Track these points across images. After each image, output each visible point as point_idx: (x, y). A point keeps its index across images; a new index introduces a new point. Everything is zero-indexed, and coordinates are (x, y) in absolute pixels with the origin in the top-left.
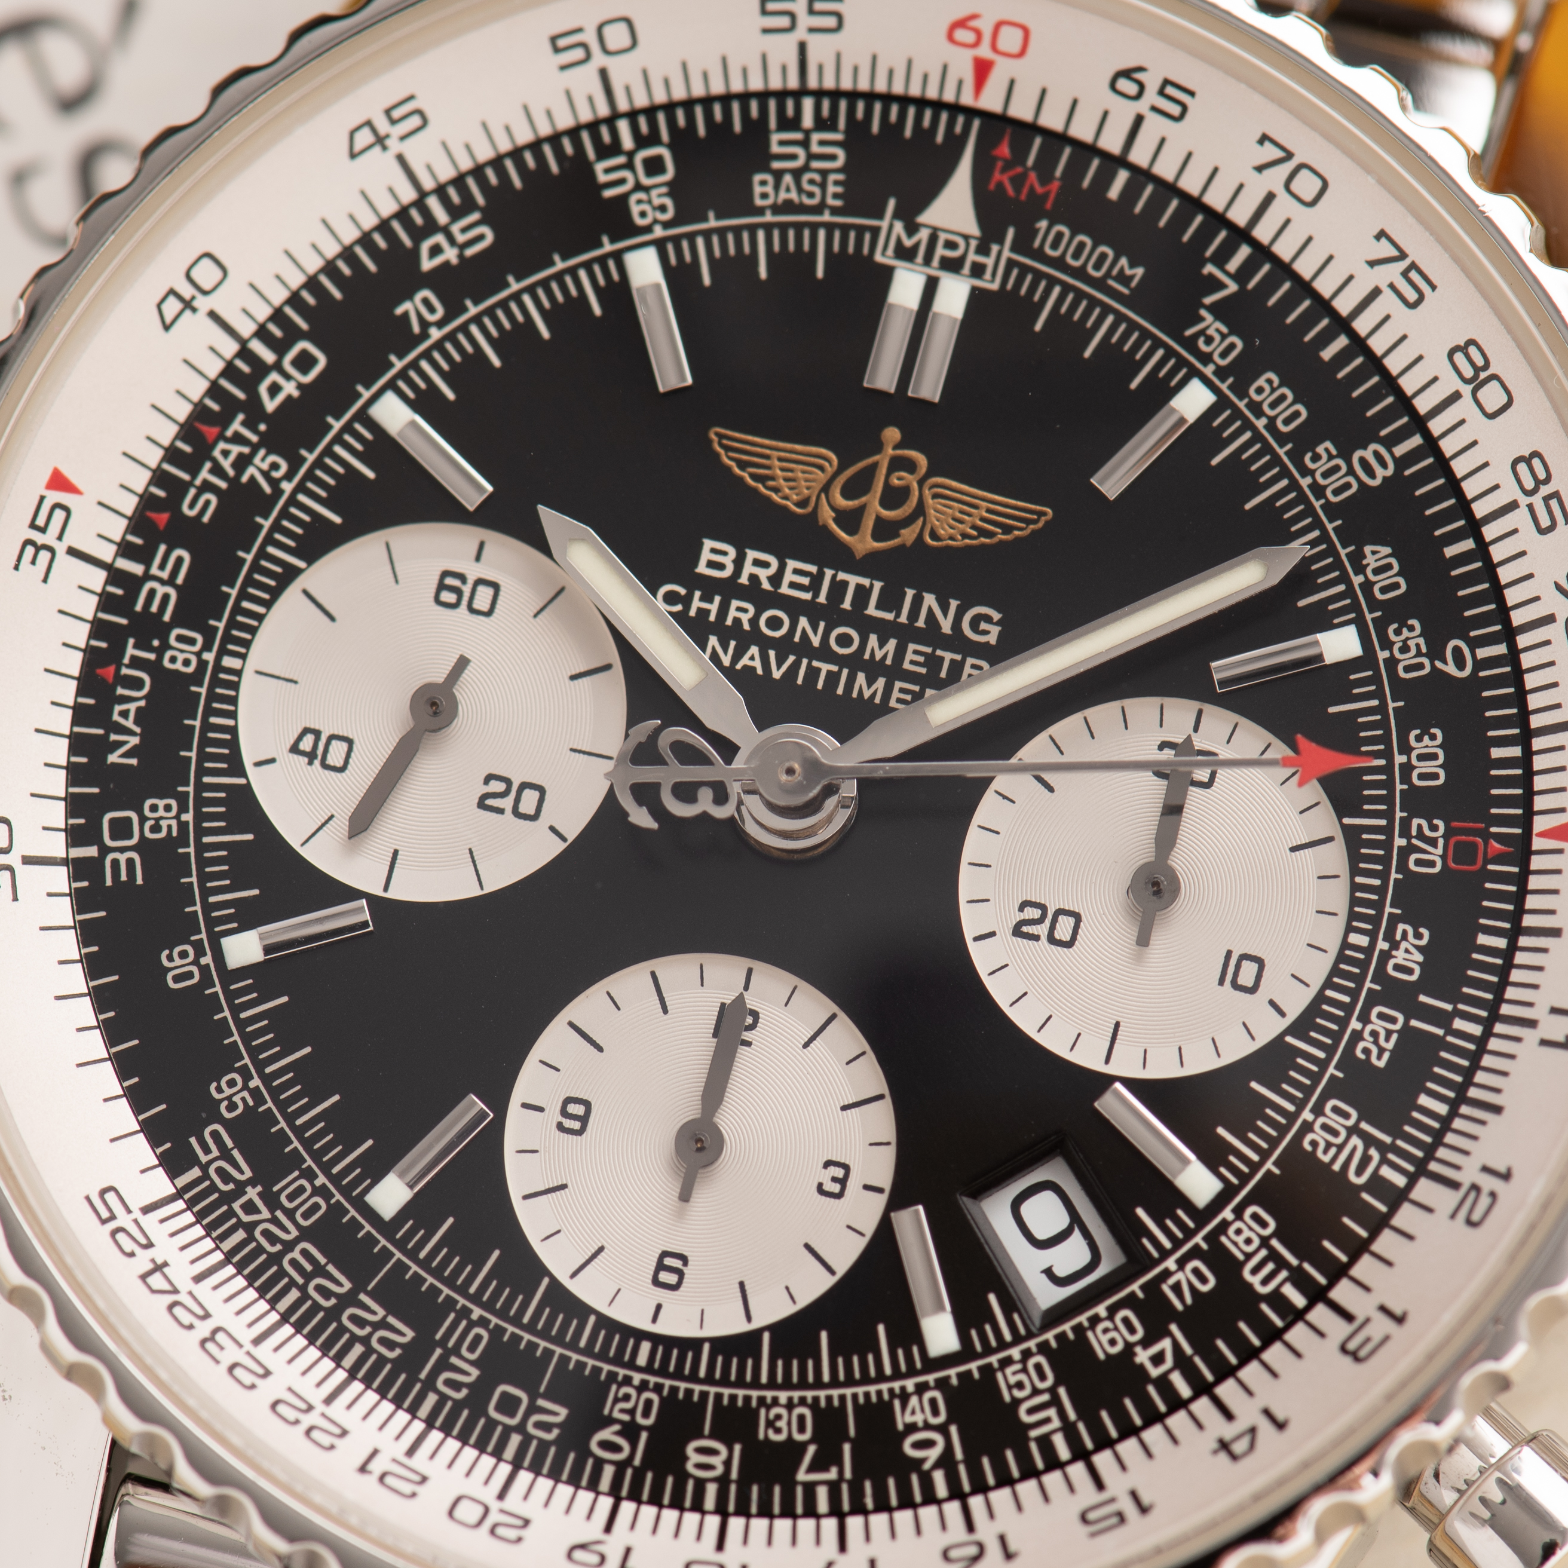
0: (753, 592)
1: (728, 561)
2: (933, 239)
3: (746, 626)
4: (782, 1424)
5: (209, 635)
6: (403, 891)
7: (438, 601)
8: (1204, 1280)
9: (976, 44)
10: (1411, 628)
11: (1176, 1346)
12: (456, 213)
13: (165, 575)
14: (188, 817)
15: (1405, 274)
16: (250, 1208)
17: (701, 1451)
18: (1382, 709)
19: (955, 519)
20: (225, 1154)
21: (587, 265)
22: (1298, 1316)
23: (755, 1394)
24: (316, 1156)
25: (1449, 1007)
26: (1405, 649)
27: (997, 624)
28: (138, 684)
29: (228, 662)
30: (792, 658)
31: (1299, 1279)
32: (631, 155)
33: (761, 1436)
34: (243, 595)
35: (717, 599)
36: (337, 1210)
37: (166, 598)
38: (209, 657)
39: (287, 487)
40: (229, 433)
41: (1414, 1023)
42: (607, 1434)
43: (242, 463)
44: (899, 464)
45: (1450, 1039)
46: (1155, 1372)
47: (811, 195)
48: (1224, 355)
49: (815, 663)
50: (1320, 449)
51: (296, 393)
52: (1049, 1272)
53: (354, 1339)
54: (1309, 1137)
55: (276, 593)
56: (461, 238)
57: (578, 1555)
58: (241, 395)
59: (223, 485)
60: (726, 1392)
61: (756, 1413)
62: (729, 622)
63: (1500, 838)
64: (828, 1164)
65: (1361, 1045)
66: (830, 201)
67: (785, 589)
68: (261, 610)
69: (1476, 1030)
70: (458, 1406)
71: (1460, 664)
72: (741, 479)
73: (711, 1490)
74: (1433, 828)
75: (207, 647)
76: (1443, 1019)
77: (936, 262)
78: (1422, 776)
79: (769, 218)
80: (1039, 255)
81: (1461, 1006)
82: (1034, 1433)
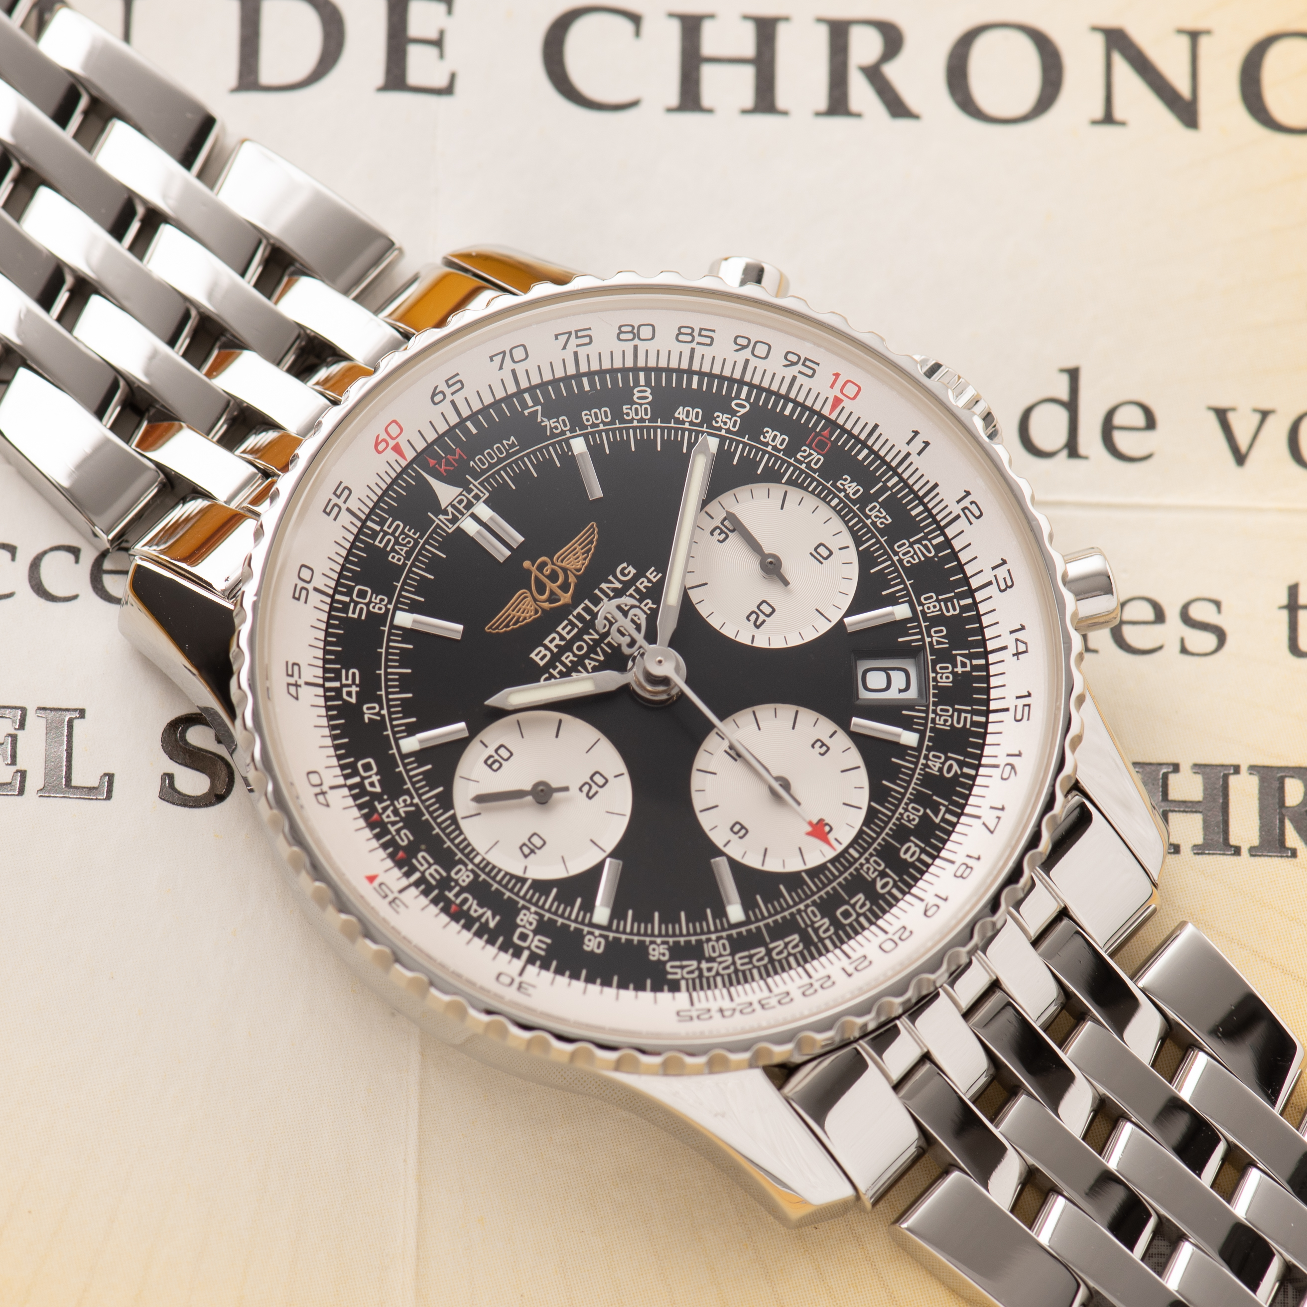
0: (562, 650)
1: (544, 652)
2: (454, 507)
3: (575, 659)
4: (912, 817)
5: (461, 862)
6: (610, 846)
7: (495, 771)
8: (942, 631)
9: (387, 444)
10: (718, 416)
11: (962, 655)
12: (338, 678)
13: (426, 866)
14: (533, 909)
15: (577, 337)
16: (710, 969)
17: (906, 852)
18: (745, 444)
19: (576, 559)
20: (682, 967)
21: (389, 640)
22: (975, 604)
23: (894, 820)
24: (702, 933)
25: (881, 484)
26: (725, 423)
27: (628, 566)
28: (465, 900)
29: (477, 860)
30: (598, 649)
31: (961, 596)
32: (352, 600)
33: (912, 827)
34: (452, 841)
35: (557, 664)
36: (729, 938)
37: (436, 871)
38: (470, 866)
39: (416, 800)
40: (380, 811)
41: (880, 500)
42: (879, 884)
43: (396, 812)
44: (541, 568)
45: (894, 491)
46: (968, 669)
47: (409, 542)
48: (565, 426)
49: (606, 642)
50: (625, 411)
51: (379, 777)
52: (900, 691)
53: (786, 958)
54: (905, 562)
55: (458, 827)
56: (350, 682)
57: (929, 913)
58: (367, 798)
59: (401, 824)
60: (887, 830)
61: (902, 824)
62: (570, 665)
63: (823, 429)
64: (813, 746)
65: (878, 523)
66: (416, 537)
67: (568, 637)
68: (461, 837)
69: (896, 479)
70: (836, 933)
71: (743, 406)
72: (513, 629)
73: (924, 857)
74: (805, 451)
75: (466, 865)
76: (885, 489)
77: (465, 511)
78: (781, 444)
79: (409, 563)
80: (484, 472)
81: (883, 480)
82: (968, 726)
